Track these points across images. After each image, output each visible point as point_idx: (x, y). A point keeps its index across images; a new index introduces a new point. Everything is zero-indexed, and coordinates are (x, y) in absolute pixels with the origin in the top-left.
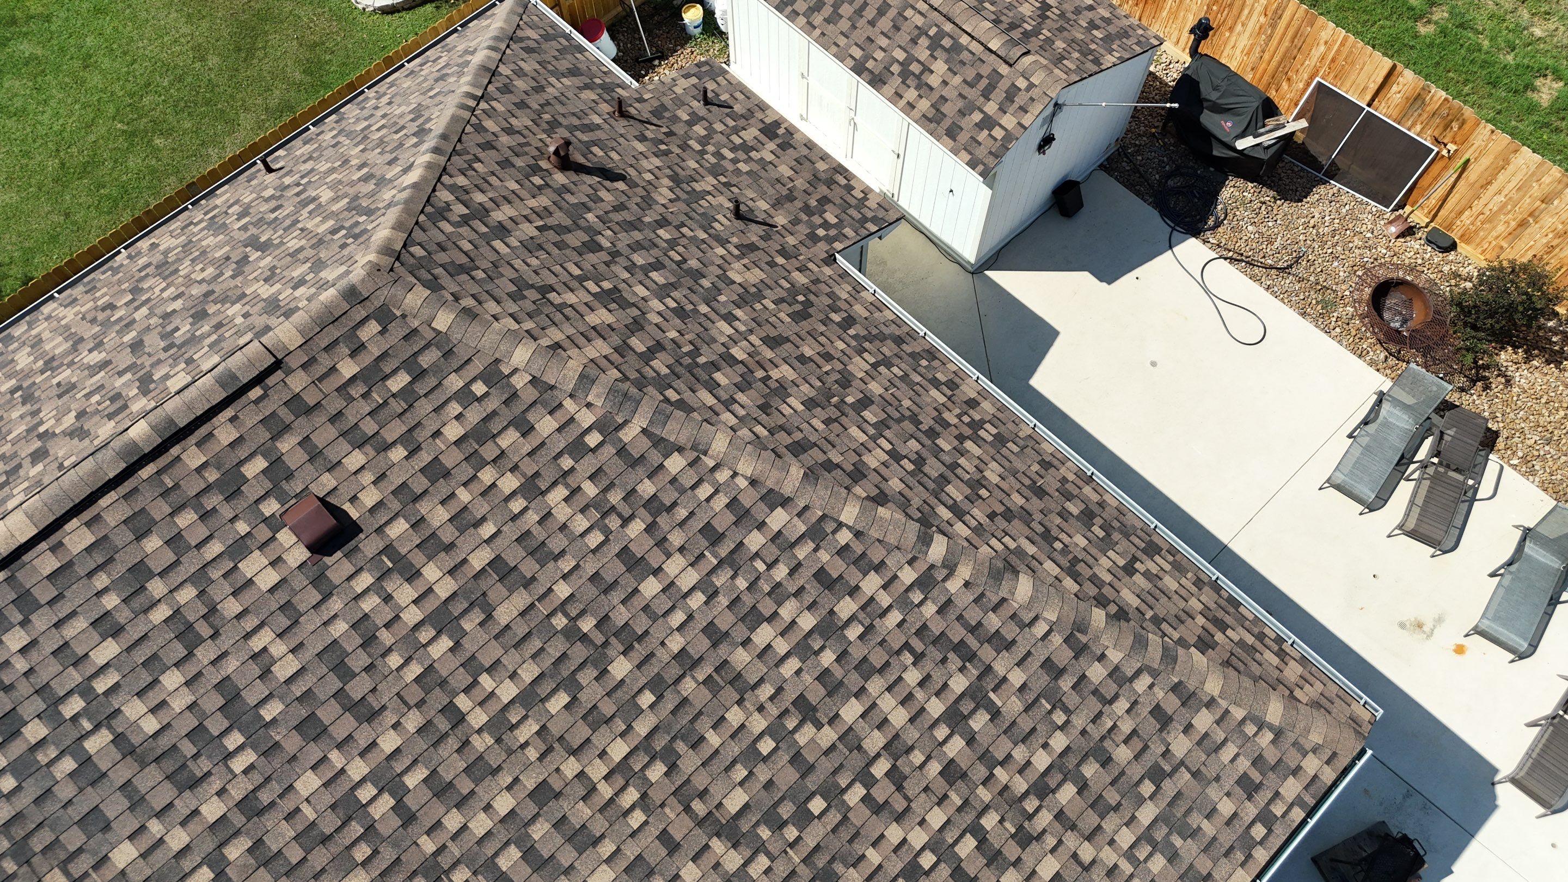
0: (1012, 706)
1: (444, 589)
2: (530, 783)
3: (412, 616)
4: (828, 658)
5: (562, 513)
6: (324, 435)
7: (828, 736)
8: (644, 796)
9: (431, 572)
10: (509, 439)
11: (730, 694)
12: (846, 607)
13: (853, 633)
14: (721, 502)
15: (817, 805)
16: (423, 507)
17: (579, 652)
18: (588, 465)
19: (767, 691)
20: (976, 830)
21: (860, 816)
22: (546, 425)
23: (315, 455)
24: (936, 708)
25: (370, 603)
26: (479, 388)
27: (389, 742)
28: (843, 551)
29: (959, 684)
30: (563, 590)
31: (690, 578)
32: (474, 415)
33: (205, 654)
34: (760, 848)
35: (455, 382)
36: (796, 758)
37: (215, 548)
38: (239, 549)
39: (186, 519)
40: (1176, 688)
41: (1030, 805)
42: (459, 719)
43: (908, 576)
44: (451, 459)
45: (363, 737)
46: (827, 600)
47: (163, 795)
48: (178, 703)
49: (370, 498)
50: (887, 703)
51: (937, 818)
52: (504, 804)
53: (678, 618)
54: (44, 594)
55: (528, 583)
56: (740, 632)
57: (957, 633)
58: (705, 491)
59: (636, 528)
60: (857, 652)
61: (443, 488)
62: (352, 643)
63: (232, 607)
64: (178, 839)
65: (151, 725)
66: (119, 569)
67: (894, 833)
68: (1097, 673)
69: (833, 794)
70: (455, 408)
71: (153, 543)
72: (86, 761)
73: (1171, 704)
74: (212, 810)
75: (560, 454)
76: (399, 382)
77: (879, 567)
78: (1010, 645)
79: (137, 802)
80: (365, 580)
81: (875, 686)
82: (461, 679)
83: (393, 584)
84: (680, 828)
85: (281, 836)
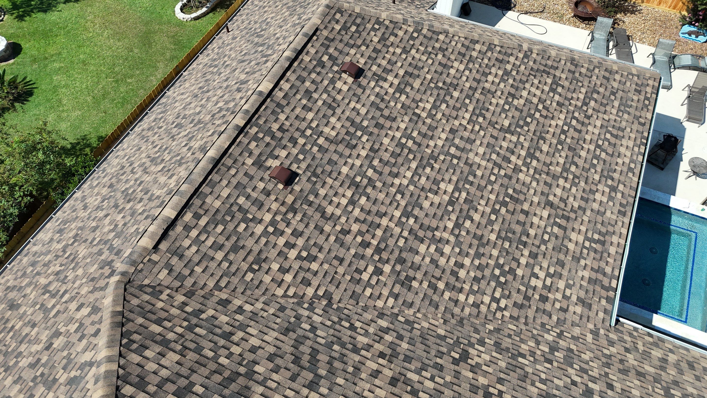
0: (566, 84)
1: (396, 82)
2: (448, 129)
3: (391, 91)
4: (511, 81)
5: (417, 56)
6: (340, 46)
7: (522, 101)
8: (481, 126)
9: (390, 78)
10: (392, 39)
11: (489, 96)
12: (509, 67)
13: (514, 73)
14: (459, 45)
15: (529, 120)
16: (379, 61)
17: (442, 92)
18: (417, 42)
19: (499, 93)
20: (574, 118)
21: (542, 120)
22: (401, 33)
23: (341, 52)
24: (547, 88)
25: (377, 89)
26: (377, 26)
27: (403, 126)
28: (500, 52)
29: (549, 81)
30: (429, 77)
31: (462, 67)
32: (379, 34)
33: (339, 111)
34: (520, 134)
35: (369, 26)
36: (516, 109)
37: (326, 82)
38: (332, 81)
39: (313, 76)
40: (606, 70)
41: (585, 108)
42: (419, 116)
43: (521, 55)
44: (379, 47)
45: (395, 125)
46: (502, 66)
47: (347, 152)
48: (338, 125)
49: (362, 61)
50: (533, 90)
51: (562, 116)
52: (443, 136)
53: (464, 78)
54: (284, 102)
55: (418, 76)
56: (483, 79)
57: (542, 68)
58: (453, 43)
59: (440, 56)
61: (381, 55)
62: (378, 101)
63: (339, 97)
64: (358, 163)
65: (334, 133)
66: (302, 93)
67: (553, 123)
68: (584, 71)
69: (532, 116)
70: (373, 33)
71: (307, 84)
72: (320, 147)
73: (607, 74)
74: (364, 153)
75: (408, 41)
76: (353, 28)
77: (512, 54)
78: (557, 68)
79: (341, 155)
80: (372, 84)
81: (527, 86)
82: (414, 105)
83: (381, 83)
84: (495, 133)
85: (386, 156)
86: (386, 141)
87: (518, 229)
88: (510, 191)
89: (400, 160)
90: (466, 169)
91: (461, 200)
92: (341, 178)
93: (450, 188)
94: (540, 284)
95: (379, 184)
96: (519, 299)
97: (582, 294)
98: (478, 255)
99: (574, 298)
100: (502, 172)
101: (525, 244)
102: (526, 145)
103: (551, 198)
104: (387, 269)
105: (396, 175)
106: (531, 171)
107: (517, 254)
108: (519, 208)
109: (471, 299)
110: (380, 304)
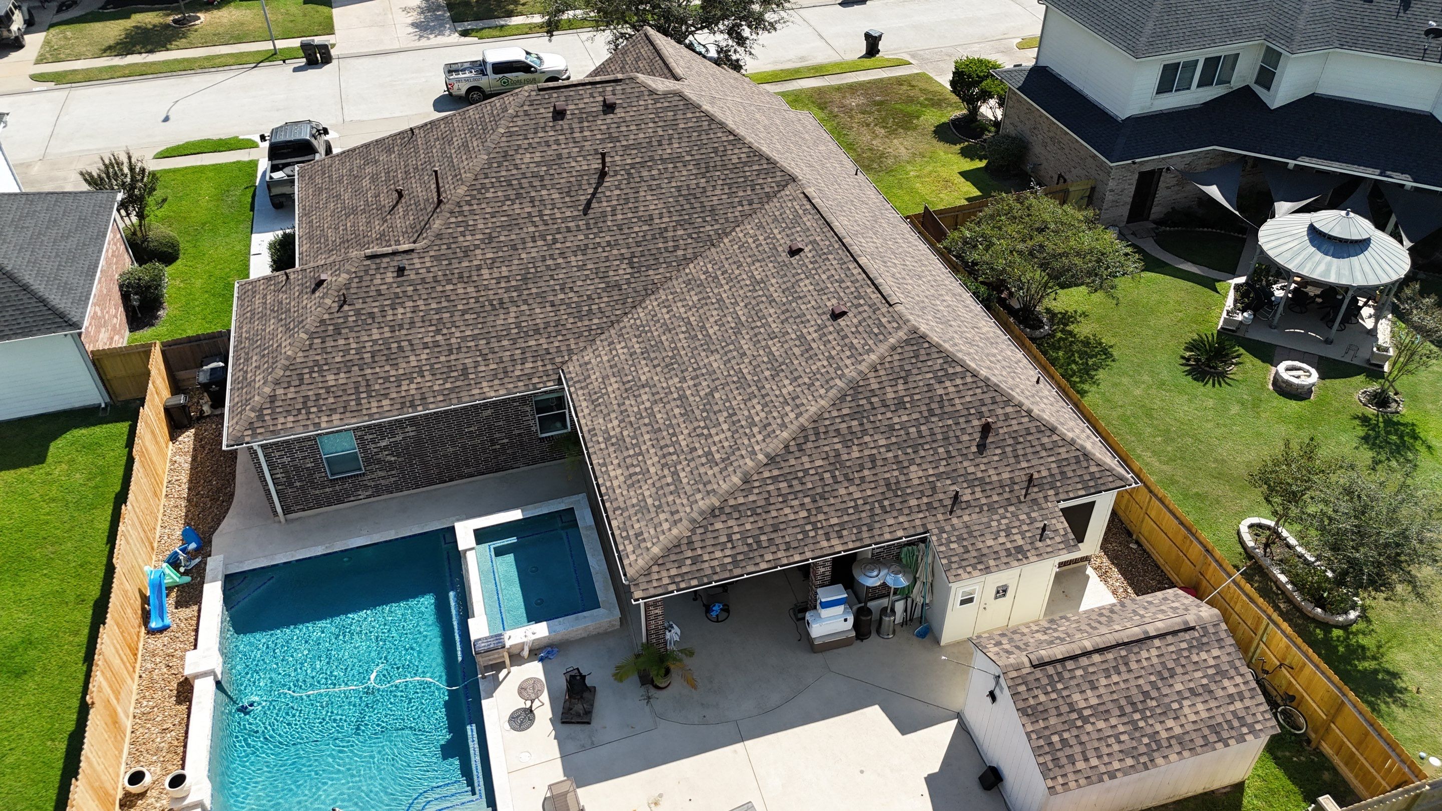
0: (702, 470)
1: (809, 338)
3: (805, 331)
4: (743, 423)
5: (819, 364)
6: (865, 315)
7: (721, 419)
9: (815, 335)
10: (848, 353)
11: (746, 397)
12: (756, 430)
13: (747, 431)
14: (805, 401)
15: (705, 414)
16: (835, 335)
17: (777, 365)
18: (831, 370)
19: (742, 406)
20: (674, 453)
21: (696, 424)
22: (848, 362)
23: (860, 313)
24: (714, 449)
25: (813, 323)
26: (866, 347)
27: (774, 326)
28: (774, 431)
29: (717, 456)
30: (796, 362)
31: (784, 391)
32: (858, 346)
33: (815, 293)
35: (870, 342)
36: (720, 411)
37: (842, 294)
39: (853, 289)
41: (672, 469)
42: (772, 339)
43: (757, 448)
44: (847, 341)
45: (778, 321)
46: (761, 425)
48: (805, 289)
49: (843, 323)
50: (722, 436)
51: (683, 443)
53: (775, 387)
55: (802, 355)
56: (762, 402)
58: (810, 398)
59: (807, 380)
60: (741, 431)
61: (839, 339)
62: (803, 319)
63: (824, 297)
65: (802, 284)
66: (845, 278)
67: (686, 432)
70: (862, 342)
71: (849, 284)
73: (676, 517)
75: (838, 365)
77: (764, 440)
80: (819, 322)
81: (729, 434)
82: (782, 340)
83: (816, 327)
84: (717, 383)
85: (762, 306)
86: (772, 311)
87: (653, 355)
88: (675, 366)
89: (753, 312)
90: (713, 348)
91: (699, 334)
92: (770, 277)
93: (711, 331)
94: (618, 347)
95: (749, 294)
96: (624, 331)
97: (589, 366)
98: (665, 324)
99: (593, 361)
100: (690, 369)
101: (642, 353)
102: (691, 399)
103: (647, 389)
104: (703, 277)
105: (746, 306)
106: (673, 389)
107: (642, 345)
108: (663, 364)
109: (650, 307)
110: (691, 266)
